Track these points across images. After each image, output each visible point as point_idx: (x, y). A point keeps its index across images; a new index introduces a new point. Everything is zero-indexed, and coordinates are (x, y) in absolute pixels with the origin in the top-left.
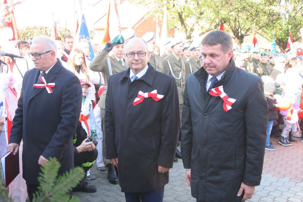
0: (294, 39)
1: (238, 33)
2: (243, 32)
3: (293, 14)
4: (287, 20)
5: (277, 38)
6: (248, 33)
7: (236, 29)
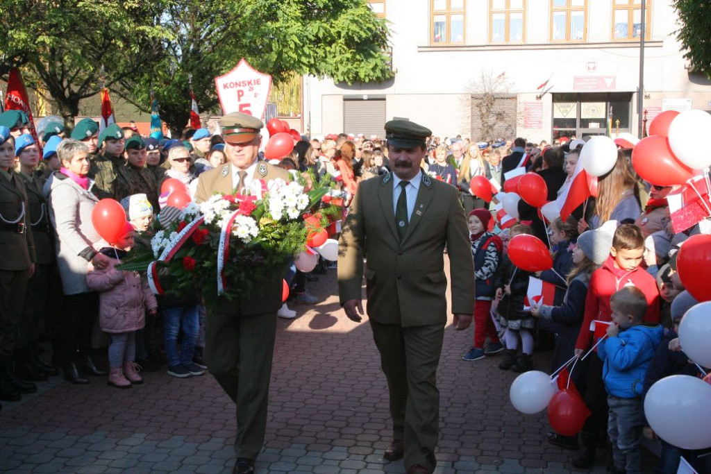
1: (64, 89)
2: (76, 89)
3: (192, 47)
4: (180, 61)
5: (162, 104)
6: (89, 90)
7: (57, 79)
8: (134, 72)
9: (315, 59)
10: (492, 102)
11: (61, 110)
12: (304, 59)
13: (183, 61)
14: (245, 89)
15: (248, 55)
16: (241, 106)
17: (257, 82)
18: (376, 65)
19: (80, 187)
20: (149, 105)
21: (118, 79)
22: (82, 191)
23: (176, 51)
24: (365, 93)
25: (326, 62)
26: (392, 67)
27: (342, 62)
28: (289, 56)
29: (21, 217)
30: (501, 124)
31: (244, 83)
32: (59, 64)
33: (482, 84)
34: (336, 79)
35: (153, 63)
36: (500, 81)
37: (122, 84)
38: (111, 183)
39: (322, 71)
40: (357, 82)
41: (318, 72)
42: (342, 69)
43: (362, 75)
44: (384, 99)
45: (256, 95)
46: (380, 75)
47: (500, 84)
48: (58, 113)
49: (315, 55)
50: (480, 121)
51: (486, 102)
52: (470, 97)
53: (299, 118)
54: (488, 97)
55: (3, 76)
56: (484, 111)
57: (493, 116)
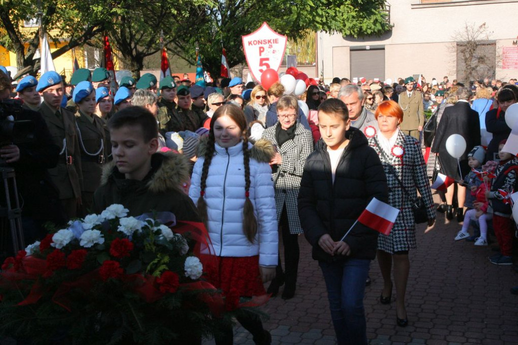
1: (132, 50)
2: (141, 49)
3: (229, 13)
4: (220, 24)
5: (206, 59)
6: (151, 49)
7: (127, 42)
8: (184, 34)
9: (326, 18)
10: (475, 48)
12: (318, 19)
13: (222, 23)
14: (266, 46)
16: (262, 60)
17: (276, 41)
18: (377, 20)
21: (173, 40)
23: (217, 17)
24: (368, 44)
25: (336, 20)
26: (389, 22)
27: (348, 19)
28: (305, 17)
29: (100, 150)
30: (482, 66)
31: (265, 42)
32: (128, 30)
33: (465, 34)
34: (344, 33)
36: (482, 30)
37: (176, 44)
38: (165, 124)
39: (333, 27)
40: (362, 35)
41: (330, 28)
42: (348, 25)
43: (364, 29)
44: (384, 49)
45: (274, 52)
46: (380, 28)
47: (481, 33)
48: (128, 68)
49: (327, 15)
50: (464, 64)
51: (470, 48)
52: (455, 44)
53: (315, 66)
54: (471, 44)
55: (87, 41)
56: (468, 56)
57: (475, 60)
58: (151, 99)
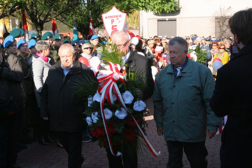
0: (95, 25)
1: (37, 19)
2: (42, 19)
4: (86, 5)
5: (78, 25)
6: (48, 19)
7: (34, 15)
8: (66, 11)
9: (145, 3)
10: (225, 20)
11: (36, 28)
12: (140, 4)
14: (115, 19)
15: (115, 2)
16: (113, 26)
17: (120, 16)
18: (172, 5)
19: (45, 61)
20: (73, 25)
21: (60, 14)
22: (45, 63)
23: (85, 1)
24: (167, 18)
25: (149, 4)
26: (179, 6)
27: (157, 4)
28: (133, 3)
31: (114, 17)
32: (35, 8)
33: (220, 12)
34: (154, 12)
35: (75, 7)
36: (229, 10)
37: (62, 16)
38: (56, 60)
39: (148, 8)
40: (163, 13)
41: (146, 9)
42: (157, 7)
43: (165, 10)
44: (176, 20)
45: (119, 22)
46: (174, 10)
47: (228, 12)
48: (35, 29)
50: (219, 29)
51: (222, 20)
52: (214, 18)
53: (138, 29)
54: (223, 18)
55: (12, 14)
56: (221, 24)
57: (225, 27)
58: (46, 47)
